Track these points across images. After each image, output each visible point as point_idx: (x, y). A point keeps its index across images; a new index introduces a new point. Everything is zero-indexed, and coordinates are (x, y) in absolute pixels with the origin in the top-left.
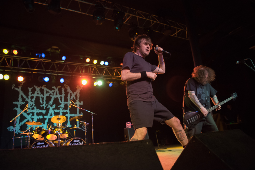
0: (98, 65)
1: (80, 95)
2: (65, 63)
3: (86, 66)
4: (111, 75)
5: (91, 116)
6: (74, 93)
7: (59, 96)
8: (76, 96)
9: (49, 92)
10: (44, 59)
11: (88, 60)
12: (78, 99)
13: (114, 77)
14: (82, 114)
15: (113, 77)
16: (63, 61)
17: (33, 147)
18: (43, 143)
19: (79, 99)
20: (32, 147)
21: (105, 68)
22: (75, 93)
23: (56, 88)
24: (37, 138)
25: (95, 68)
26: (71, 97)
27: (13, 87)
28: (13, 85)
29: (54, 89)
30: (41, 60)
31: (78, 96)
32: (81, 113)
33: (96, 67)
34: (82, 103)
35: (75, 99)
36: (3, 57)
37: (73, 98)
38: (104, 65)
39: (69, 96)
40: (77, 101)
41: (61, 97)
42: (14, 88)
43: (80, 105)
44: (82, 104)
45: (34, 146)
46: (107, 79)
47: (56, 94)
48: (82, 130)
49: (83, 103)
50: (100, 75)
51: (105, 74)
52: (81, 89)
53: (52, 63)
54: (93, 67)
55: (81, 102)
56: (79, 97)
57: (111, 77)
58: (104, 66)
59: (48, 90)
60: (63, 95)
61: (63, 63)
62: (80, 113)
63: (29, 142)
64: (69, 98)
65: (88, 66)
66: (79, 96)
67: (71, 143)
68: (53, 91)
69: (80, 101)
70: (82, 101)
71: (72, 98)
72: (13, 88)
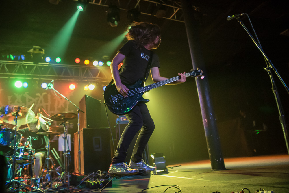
0: (90, 66)
2: (50, 66)
3: (77, 67)
4: (107, 77)
6: (62, 100)
7: (44, 104)
8: (65, 104)
9: (32, 101)
10: (24, 62)
11: (78, 61)
15: (109, 79)
16: (48, 64)
19: (69, 107)
23: (41, 94)
26: (58, 105)
29: (38, 96)
30: (21, 63)
31: (68, 103)
33: (88, 69)
37: (62, 106)
38: (98, 65)
39: (56, 104)
40: (66, 109)
41: (47, 106)
46: (101, 82)
47: (41, 102)
49: (74, 111)
50: (93, 77)
51: (99, 76)
53: (34, 66)
54: (85, 69)
55: (71, 111)
57: (106, 80)
58: (98, 67)
59: (31, 98)
60: (49, 103)
61: (47, 66)
64: (56, 106)
68: (37, 99)
71: (60, 107)
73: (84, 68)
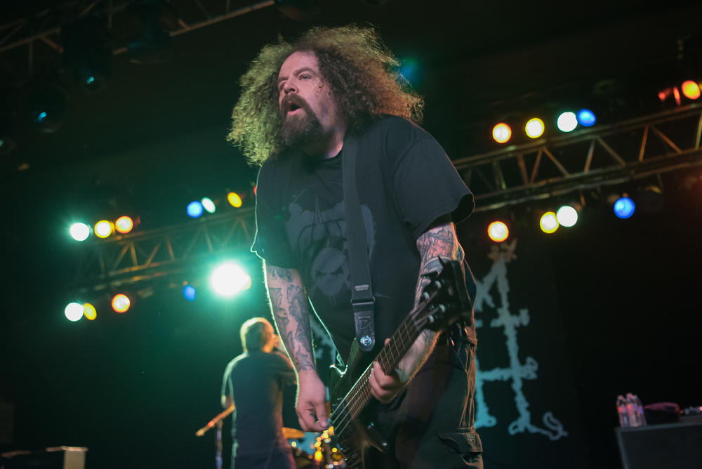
0: (553, 139)
1: (511, 284)
3: (503, 157)
4: (623, 163)
8: (494, 291)
12: (505, 304)
13: (642, 168)
14: (532, 364)
15: (634, 168)
19: (509, 300)
21: (588, 143)
22: (489, 279)
25: (543, 153)
31: (504, 288)
32: (529, 360)
33: (546, 151)
34: (524, 317)
35: (492, 305)
37: (484, 304)
38: (581, 126)
40: (500, 311)
43: (518, 324)
44: (526, 322)
48: (546, 437)
49: (530, 314)
50: (568, 176)
51: (592, 167)
52: (509, 260)
54: (536, 154)
55: (518, 314)
56: (508, 294)
57: (625, 173)
58: (583, 132)
62: (522, 362)
65: (510, 155)
66: (507, 289)
69: (514, 311)
70: (523, 308)
73: (529, 151)
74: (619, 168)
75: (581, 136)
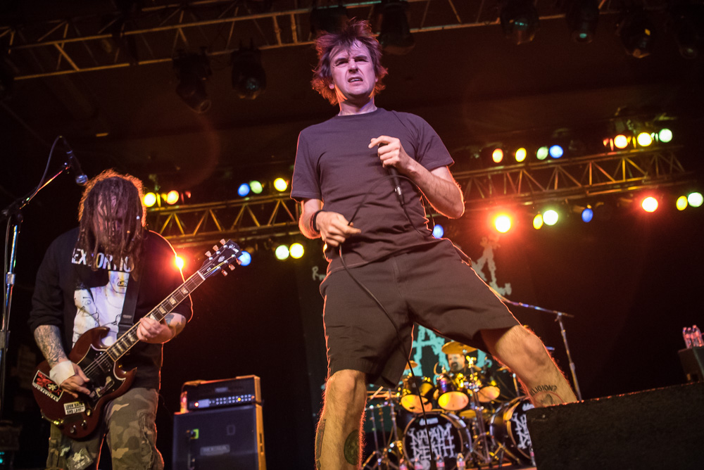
0: (530, 164)
1: (497, 265)
3: (495, 173)
4: (580, 185)
5: (558, 322)
6: (477, 263)
8: (486, 270)
11: (498, 156)
12: (494, 279)
13: (592, 189)
15: (588, 188)
17: (410, 432)
18: (435, 420)
19: (496, 276)
20: (408, 433)
21: (553, 169)
22: (481, 261)
24: (413, 408)
25: (523, 174)
27: (315, 274)
28: (313, 269)
31: (492, 268)
33: (525, 172)
34: (508, 289)
36: (277, 200)
38: (549, 157)
42: (317, 275)
43: (504, 294)
44: (509, 292)
45: (413, 430)
46: (569, 200)
49: (512, 287)
50: (544, 191)
51: (559, 187)
52: (495, 248)
55: (504, 287)
56: (496, 272)
57: (582, 192)
58: (549, 161)
63: (394, 419)
65: (500, 172)
66: (495, 269)
67: (516, 414)
69: (500, 284)
70: (507, 282)
72: (317, 278)
73: (513, 171)
74: (577, 188)
75: (548, 164)
